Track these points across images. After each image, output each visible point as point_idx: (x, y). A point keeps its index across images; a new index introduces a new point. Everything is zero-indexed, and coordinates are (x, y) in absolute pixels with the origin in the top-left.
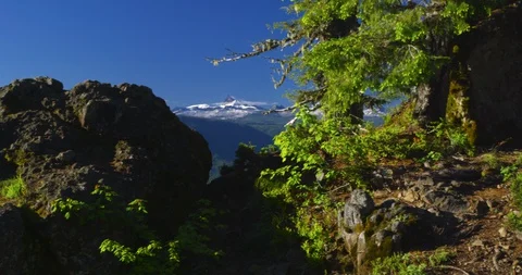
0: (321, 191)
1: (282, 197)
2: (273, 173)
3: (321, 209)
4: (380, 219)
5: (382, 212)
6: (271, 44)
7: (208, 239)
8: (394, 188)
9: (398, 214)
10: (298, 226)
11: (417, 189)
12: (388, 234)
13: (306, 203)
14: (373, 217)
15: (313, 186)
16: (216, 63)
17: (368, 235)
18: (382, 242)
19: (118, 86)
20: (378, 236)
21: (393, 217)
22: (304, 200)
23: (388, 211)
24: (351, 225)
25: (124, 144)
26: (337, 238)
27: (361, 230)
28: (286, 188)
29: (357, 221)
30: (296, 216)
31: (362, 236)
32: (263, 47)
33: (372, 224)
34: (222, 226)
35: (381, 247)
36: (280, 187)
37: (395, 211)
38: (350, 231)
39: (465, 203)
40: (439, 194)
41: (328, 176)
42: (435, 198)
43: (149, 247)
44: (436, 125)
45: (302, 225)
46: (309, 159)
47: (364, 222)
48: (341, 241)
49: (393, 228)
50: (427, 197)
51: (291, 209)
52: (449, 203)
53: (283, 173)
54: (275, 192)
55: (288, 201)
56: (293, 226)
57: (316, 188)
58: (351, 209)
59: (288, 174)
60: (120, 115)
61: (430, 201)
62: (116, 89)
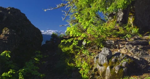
0: (85, 49)
1: (69, 51)
2: (66, 41)
3: (85, 56)
4: (116, 60)
5: (117, 57)
6: (63, 5)
7: (38, 68)
8: (116, 48)
9: (124, 58)
10: (76, 62)
11: (126, 48)
12: (121, 67)
13: (79, 54)
14: (113, 60)
15: (82, 47)
16: (45, 10)
17: (111, 67)
18: (119, 71)
19: (7, 8)
20: (116, 68)
21: (122, 60)
22: (78, 52)
23: (119, 57)
24: (102, 63)
25: (7, 29)
26: (94, 68)
27: (107, 65)
28: (71, 47)
29: (105, 61)
30: (75, 59)
31: (108, 68)
32: (60, 6)
33: (112, 63)
34: (45, 62)
35: (118, 74)
36: (69, 47)
37: (122, 57)
38: (101, 65)
39: (148, 54)
40: (136, 50)
41: (88, 43)
42: (135, 52)
43: (9, 72)
44: (126, 26)
45: (78, 62)
46: (82, 35)
47: (108, 61)
48: (96, 70)
49: (123, 65)
50: (132, 51)
51: (73, 56)
52: (142, 54)
53: (70, 41)
54: (66, 49)
55: (72, 52)
56: (74, 62)
57: (83, 47)
58: (102, 56)
59: (72, 42)
60: (6, 17)
61: (133, 53)
62: (6, 9)
